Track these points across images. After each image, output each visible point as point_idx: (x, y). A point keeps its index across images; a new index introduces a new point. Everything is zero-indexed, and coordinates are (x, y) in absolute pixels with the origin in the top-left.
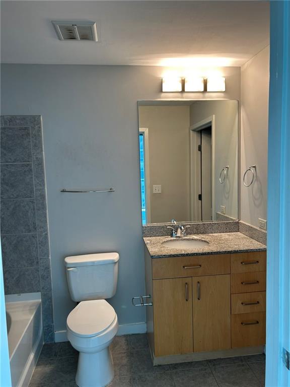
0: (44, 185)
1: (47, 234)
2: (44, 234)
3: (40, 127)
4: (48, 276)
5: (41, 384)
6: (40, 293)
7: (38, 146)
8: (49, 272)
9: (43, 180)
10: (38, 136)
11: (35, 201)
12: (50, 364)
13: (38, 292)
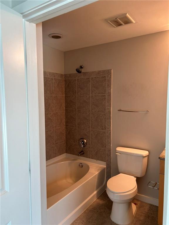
0: (111, 106)
1: (110, 132)
2: (109, 132)
3: (111, 76)
4: (110, 155)
5: (95, 207)
6: (106, 162)
7: (109, 86)
8: (110, 153)
9: (110, 104)
10: (110, 81)
11: (106, 114)
12: (104, 200)
13: (105, 161)
